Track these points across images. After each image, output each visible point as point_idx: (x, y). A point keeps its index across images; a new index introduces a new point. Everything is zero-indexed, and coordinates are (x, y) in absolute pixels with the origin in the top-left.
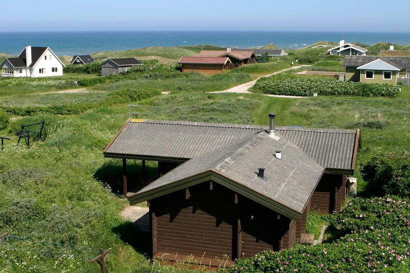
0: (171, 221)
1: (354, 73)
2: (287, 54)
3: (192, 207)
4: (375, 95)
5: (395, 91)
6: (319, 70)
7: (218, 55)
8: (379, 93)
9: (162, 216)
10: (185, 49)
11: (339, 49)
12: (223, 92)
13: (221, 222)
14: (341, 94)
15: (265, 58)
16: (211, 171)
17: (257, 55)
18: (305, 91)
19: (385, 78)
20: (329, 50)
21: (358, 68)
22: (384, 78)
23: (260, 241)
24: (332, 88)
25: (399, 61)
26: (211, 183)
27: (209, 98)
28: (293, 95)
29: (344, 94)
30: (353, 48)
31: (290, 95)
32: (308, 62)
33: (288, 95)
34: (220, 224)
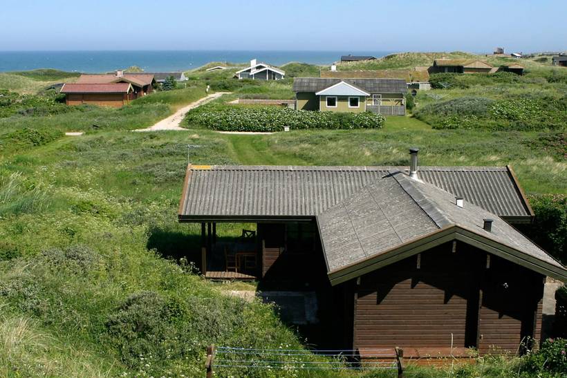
0: (379, 302)
1: (306, 101)
2: (187, 79)
3: (410, 280)
4: (356, 127)
5: (379, 121)
6: (255, 98)
7: (110, 81)
8: (361, 125)
9: (364, 297)
10: (18, 76)
11: (249, 71)
12: (144, 130)
13: (451, 296)
14: (313, 127)
15: (170, 84)
16: (456, 226)
17: (158, 81)
18: (265, 125)
19: (352, 105)
20: (237, 73)
21: (317, 94)
22: (349, 106)
23: (504, 316)
24: (299, 120)
25: (363, 84)
26: (455, 243)
27: (151, 138)
28: (249, 131)
29: (317, 127)
30: (270, 69)
31: (245, 131)
32: (223, 88)
33: (241, 131)
34: (450, 298)
